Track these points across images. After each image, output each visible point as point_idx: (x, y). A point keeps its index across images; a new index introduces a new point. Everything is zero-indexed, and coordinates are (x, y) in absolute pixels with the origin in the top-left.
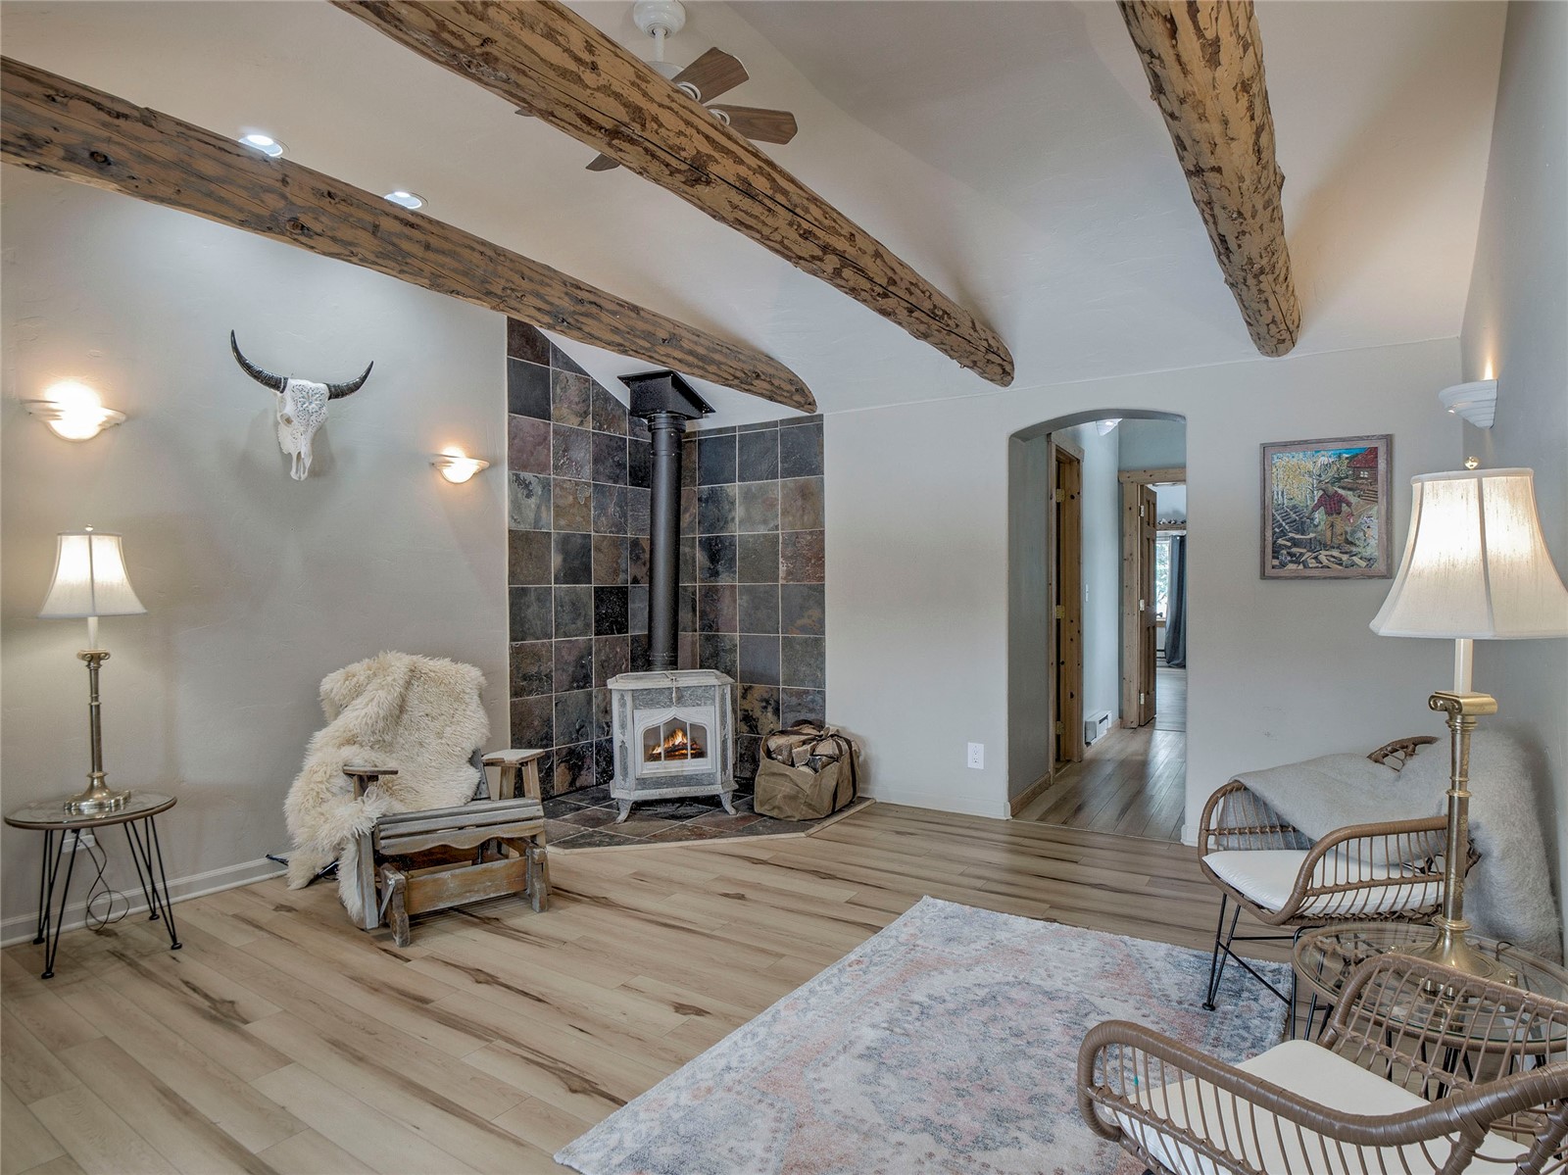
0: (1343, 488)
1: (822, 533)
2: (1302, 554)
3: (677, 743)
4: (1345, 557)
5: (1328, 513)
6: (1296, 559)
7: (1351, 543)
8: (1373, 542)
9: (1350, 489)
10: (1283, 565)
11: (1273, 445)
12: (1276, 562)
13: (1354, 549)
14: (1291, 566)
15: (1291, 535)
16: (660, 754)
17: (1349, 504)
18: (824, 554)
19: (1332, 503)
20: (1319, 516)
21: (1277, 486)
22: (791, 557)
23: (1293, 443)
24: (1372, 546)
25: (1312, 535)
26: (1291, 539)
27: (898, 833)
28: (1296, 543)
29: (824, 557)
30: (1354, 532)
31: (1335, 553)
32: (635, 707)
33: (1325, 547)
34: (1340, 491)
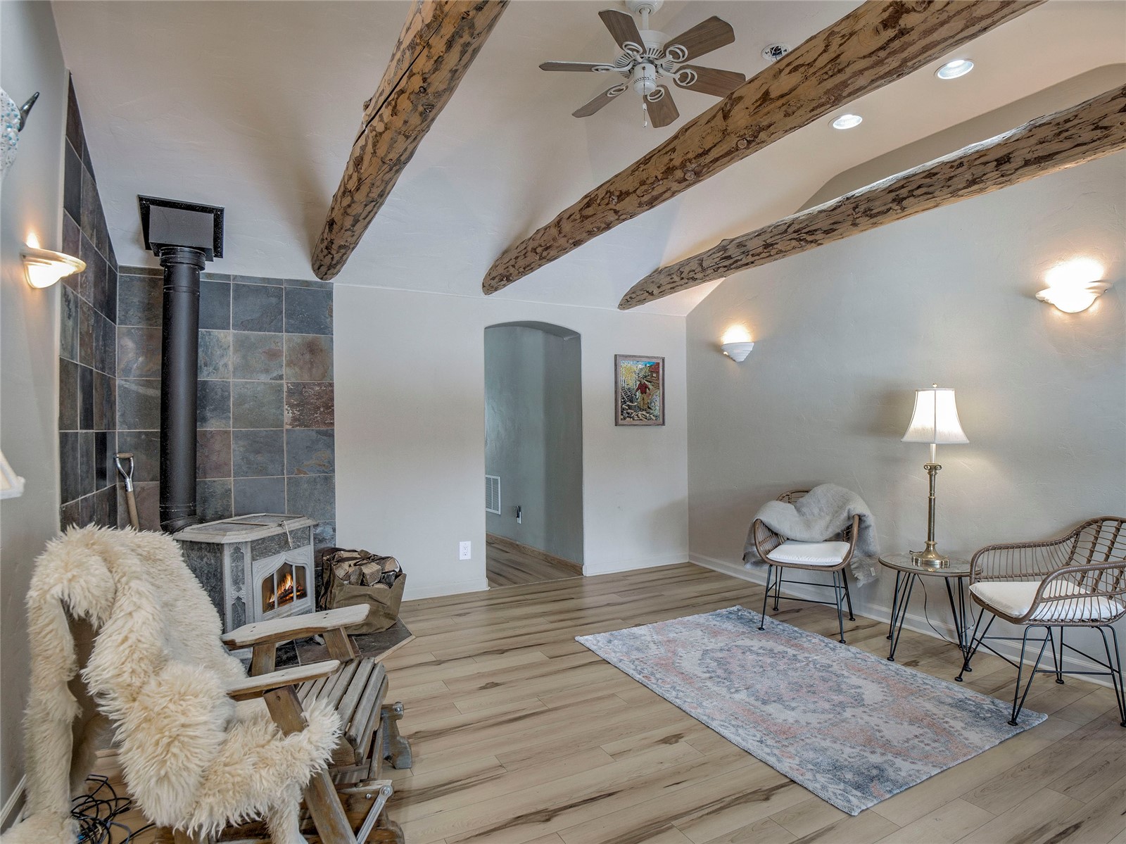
0: (647, 381)
1: (331, 385)
2: (632, 413)
3: (287, 588)
4: (648, 415)
5: (642, 393)
6: (630, 416)
7: (649, 408)
8: (658, 408)
9: (649, 382)
10: (625, 419)
11: (620, 356)
12: (622, 417)
13: (651, 411)
14: (628, 419)
15: (628, 403)
16: (274, 602)
17: (649, 389)
18: (333, 404)
19: (643, 388)
20: (638, 394)
21: (621, 378)
22: (298, 405)
23: (630, 356)
24: (657, 410)
25: (636, 404)
26: (628, 405)
27: (460, 615)
28: (630, 407)
29: (333, 406)
30: (651, 403)
31: (644, 413)
32: (253, 559)
33: (642, 410)
34: (646, 382)
